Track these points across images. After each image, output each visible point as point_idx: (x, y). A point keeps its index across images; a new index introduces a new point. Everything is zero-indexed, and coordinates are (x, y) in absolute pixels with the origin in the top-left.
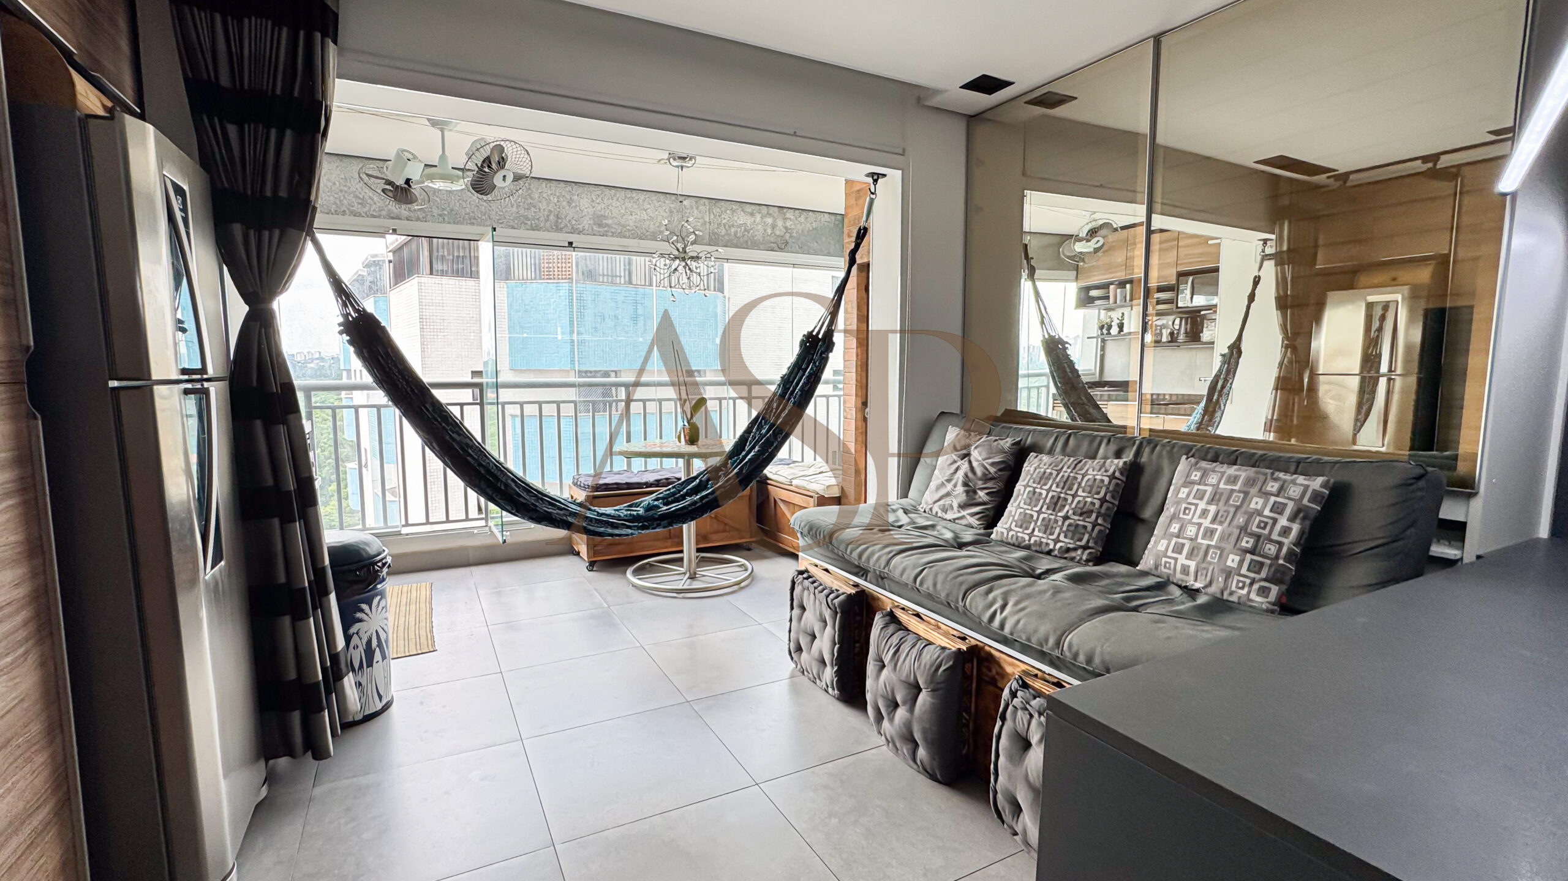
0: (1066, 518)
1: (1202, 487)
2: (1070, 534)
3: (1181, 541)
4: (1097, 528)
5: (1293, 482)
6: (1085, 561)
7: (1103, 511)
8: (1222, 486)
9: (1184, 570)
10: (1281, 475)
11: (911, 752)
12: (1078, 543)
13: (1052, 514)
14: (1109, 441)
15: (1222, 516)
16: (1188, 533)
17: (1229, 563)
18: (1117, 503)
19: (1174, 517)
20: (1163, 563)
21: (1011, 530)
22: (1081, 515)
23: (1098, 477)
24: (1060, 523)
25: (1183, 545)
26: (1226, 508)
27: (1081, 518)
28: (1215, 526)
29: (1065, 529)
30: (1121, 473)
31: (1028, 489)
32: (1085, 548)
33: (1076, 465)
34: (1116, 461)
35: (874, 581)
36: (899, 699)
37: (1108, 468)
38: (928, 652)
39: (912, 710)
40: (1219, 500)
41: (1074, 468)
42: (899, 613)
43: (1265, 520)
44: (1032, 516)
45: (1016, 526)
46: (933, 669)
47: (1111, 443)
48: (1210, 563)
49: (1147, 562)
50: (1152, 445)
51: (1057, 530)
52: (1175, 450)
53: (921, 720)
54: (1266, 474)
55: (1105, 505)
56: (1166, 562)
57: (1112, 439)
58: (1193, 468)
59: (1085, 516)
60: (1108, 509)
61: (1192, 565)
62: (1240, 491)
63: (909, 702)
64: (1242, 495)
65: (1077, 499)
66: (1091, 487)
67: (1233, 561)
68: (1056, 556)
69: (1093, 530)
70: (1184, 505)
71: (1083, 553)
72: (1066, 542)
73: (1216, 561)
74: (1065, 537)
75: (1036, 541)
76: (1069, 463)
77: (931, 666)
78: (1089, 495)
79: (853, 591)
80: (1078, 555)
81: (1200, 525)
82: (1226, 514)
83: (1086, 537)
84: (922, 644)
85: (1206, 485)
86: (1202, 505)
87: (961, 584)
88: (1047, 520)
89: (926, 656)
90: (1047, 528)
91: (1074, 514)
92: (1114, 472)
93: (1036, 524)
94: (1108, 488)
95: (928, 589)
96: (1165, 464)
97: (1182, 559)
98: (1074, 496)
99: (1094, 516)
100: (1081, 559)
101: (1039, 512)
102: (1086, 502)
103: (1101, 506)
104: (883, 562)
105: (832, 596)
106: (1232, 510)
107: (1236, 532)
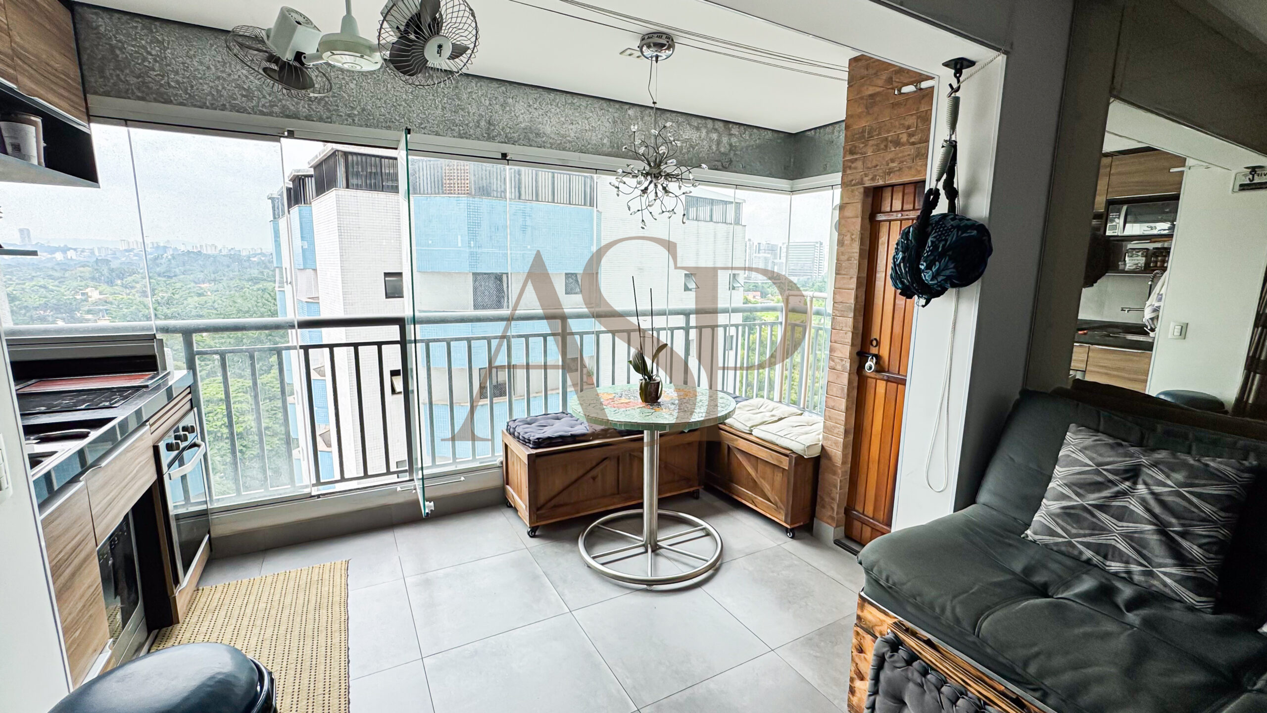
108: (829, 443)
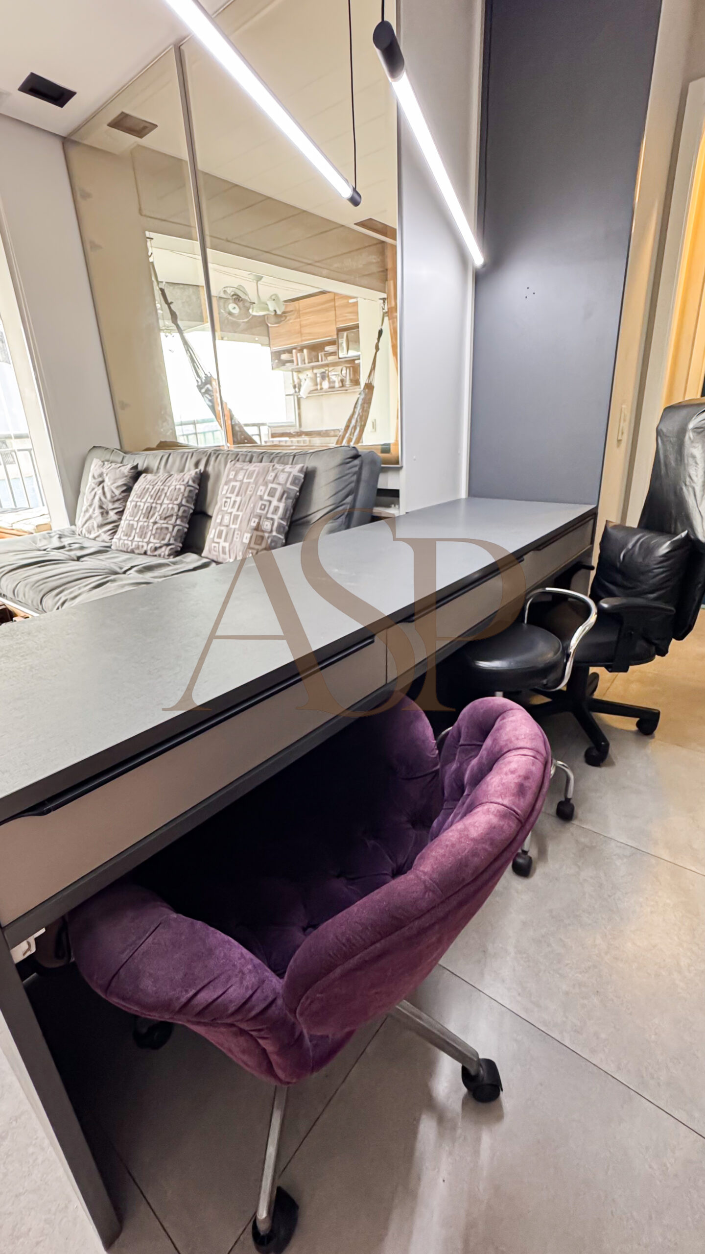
0: (155, 523)
1: (234, 484)
3: (222, 528)
5: (283, 470)
6: (167, 555)
7: (180, 513)
8: (244, 480)
10: (277, 466)
12: (163, 542)
13: (146, 522)
16: (226, 521)
17: (244, 540)
18: (191, 506)
19: (219, 511)
20: (213, 548)
21: (122, 539)
22: (165, 519)
23: (178, 487)
24: (151, 528)
25: (223, 531)
26: (245, 498)
27: (165, 522)
28: (239, 513)
30: (194, 482)
31: (134, 504)
32: (168, 545)
34: (192, 472)
37: (185, 478)
40: (242, 492)
43: (265, 502)
44: (134, 525)
45: (125, 535)
47: (193, 457)
48: (235, 543)
49: (206, 548)
50: (216, 455)
51: (149, 534)
54: (269, 467)
55: (182, 509)
57: (194, 454)
59: (168, 519)
60: (184, 511)
61: (227, 546)
62: (253, 483)
64: (254, 486)
65: (163, 507)
66: (173, 495)
67: (246, 538)
68: (149, 555)
69: (173, 530)
70: (224, 500)
71: (166, 549)
72: (155, 542)
73: (238, 540)
74: (155, 538)
75: (135, 545)
76: (162, 478)
78: (171, 502)
80: (162, 552)
81: (231, 514)
82: (244, 503)
83: (168, 536)
86: (233, 497)
88: (142, 527)
90: (142, 535)
91: (160, 519)
92: (188, 482)
93: (136, 531)
94: (183, 495)
97: (222, 542)
98: (161, 505)
99: (174, 518)
100: (164, 555)
101: (138, 521)
102: (169, 508)
103: (179, 510)
106: (248, 498)
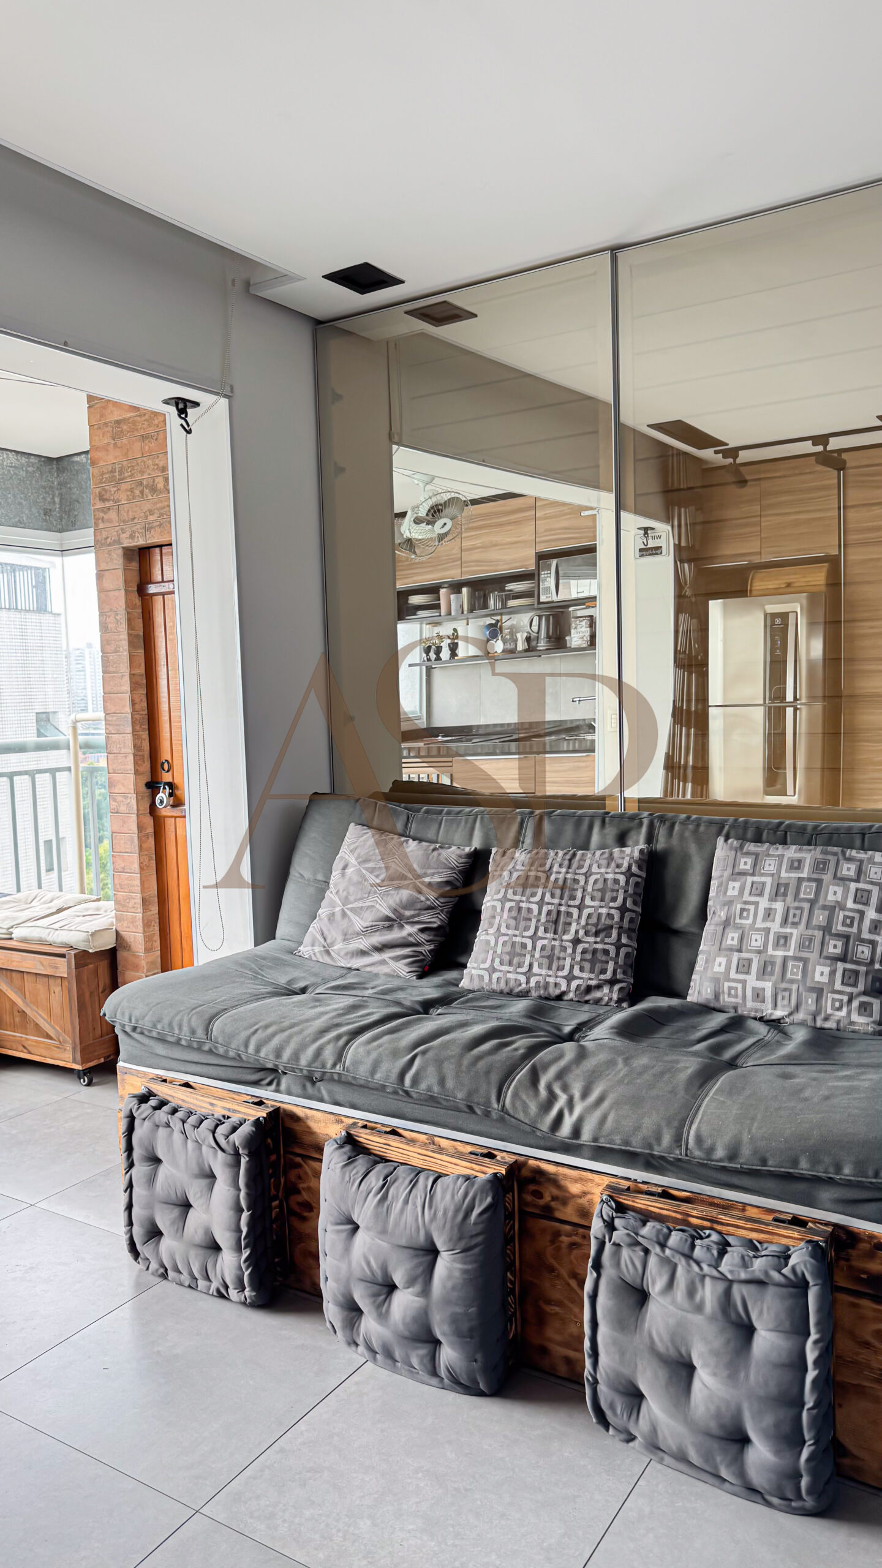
0: (576, 941)
1: (756, 879)
2: (587, 966)
3: (745, 955)
4: (623, 951)
5: (871, 860)
6: (616, 1002)
7: (626, 925)
8: (784, 874)
9: (758, 995)
10: (854, 853)
11: (426, 1361)
12: (602, 977)
13: (554, 939)
14: (603, 822)
15: (795, 916)
16: (754, 943)
17: (818, 978)
18: (640, 910)
19: (726, 924)
20: (726, 990)
21: (494, 970)
22: (596, 934)
23: (610, 876)
24: (570, 951)
25: (750, 961)
26: (796, 904)
27: (598, 939)
28: (788, 930)
29: (578, 958)
30: (640, 867)
31: (508, 905)
32: (612, 982)
33: (570, 860)
34: (628, 850)
35: (296, 1089)
36: (398, 1278)
37: (620, 861)
38: (444, 1191)
39: (426, 1292)
40: (785, 894)
41: (569, 867)
42: (364, 1137)
43: (851, 914)
44: (524, 946)
45: (501, 963)
46: (460, 1216)
47: (607, 826)
48: (792, 981)
49: (699, 991)
50: (667, 824)
51: (568, 963)
52: (702, 828)
53: (446, 1301)
54: (835, 854)
55: (626, 915)
56: (730, 988)
57: (607, 819)
58: (739, 853)
59: (602, 935)
60: (631, 920)
61: (768, 986)
62: (809, 880)
63: (420, 1280)
64: (814, 885)
65: (586, 912)
66: (603, 891)
67: (822, 974)
68: (572, 1000)
69: (617, 954)
70: (739, 906)
71: (611, 991)
72: (585, 977)
73: (799, 977)
74: (582, 969)
75: (538, 982)
76: (559, 859)
77: (457, 1211)
78: (603, 904)
79: (261, 1113)
80: (603, 995)
81: (767, 931)
82: (798, 912)
83: (611, 966)
84: (427, 1179)
85: (763, 875)
86: (764, 903)
87: (488, 1072)
88: (548, 948)
89: (443, 1198)
90: (551, 960)
91: (587, 934)
92: (629, 867)
93: (533, 956)
94: (626, 891)
95: (429, 1089)
96: (693, 848)
97: (752, 981)
98: (581, 908)
99: (615, 933)
101: (534, 938)
102: (600, 915)
103: (622, 918)
104: (329, 1055)
105: (221, 1130)
106: (806, 906)
107: (818, 934)
108: (125, 924)
